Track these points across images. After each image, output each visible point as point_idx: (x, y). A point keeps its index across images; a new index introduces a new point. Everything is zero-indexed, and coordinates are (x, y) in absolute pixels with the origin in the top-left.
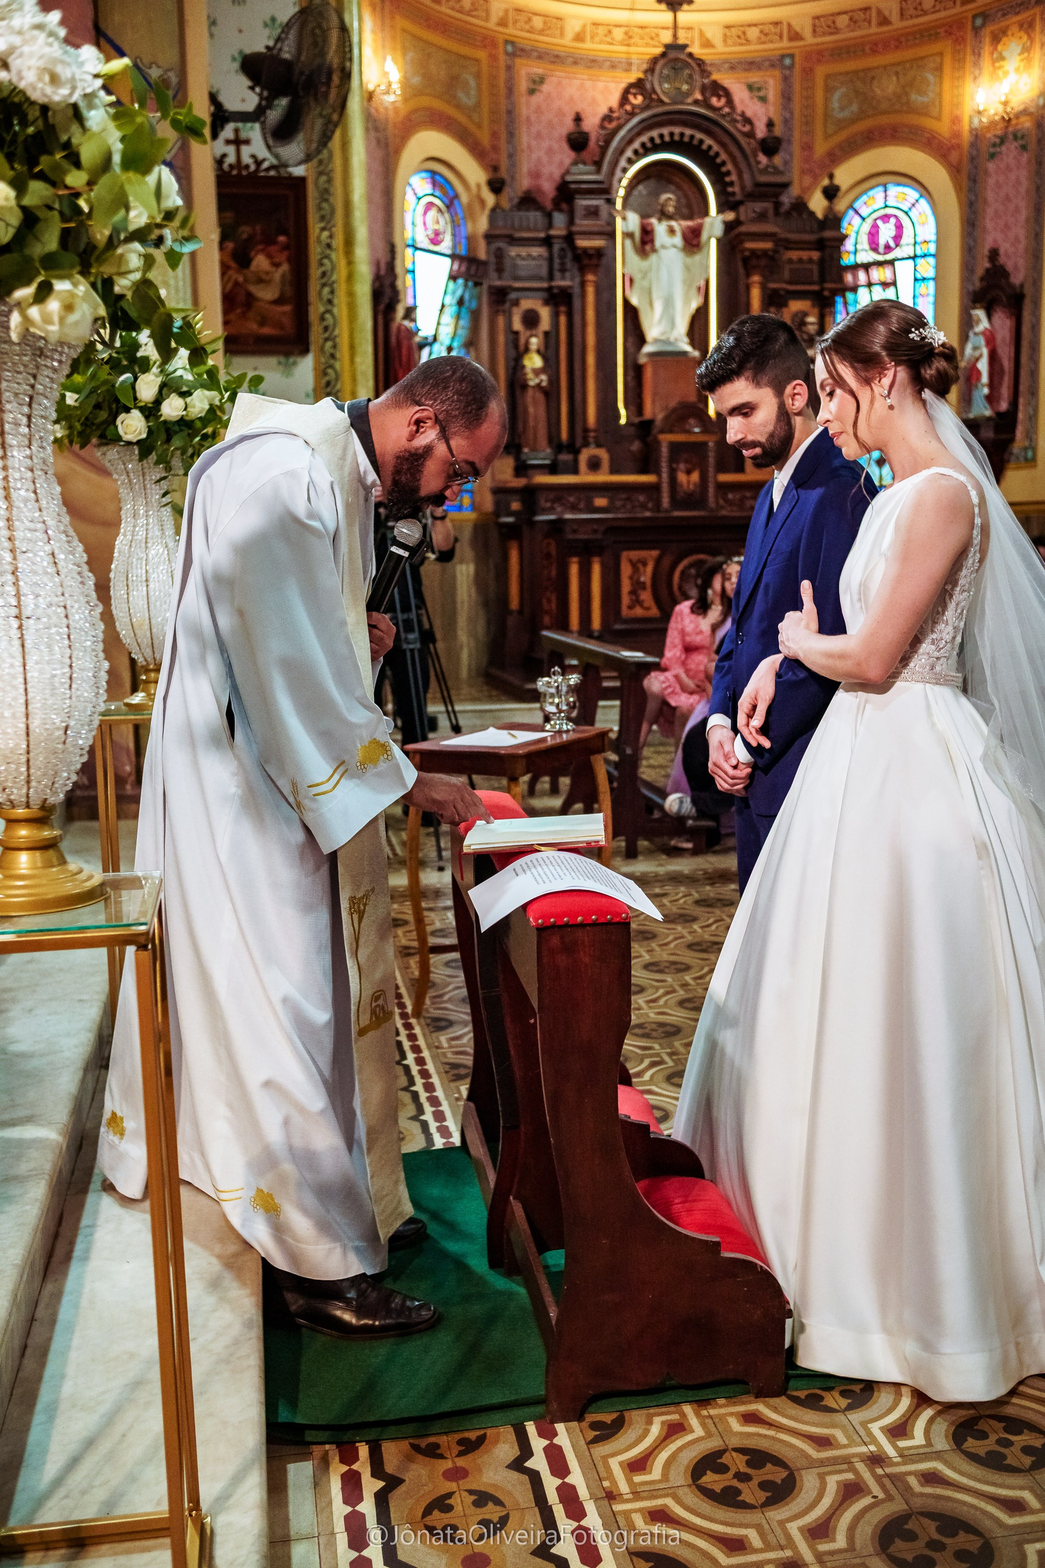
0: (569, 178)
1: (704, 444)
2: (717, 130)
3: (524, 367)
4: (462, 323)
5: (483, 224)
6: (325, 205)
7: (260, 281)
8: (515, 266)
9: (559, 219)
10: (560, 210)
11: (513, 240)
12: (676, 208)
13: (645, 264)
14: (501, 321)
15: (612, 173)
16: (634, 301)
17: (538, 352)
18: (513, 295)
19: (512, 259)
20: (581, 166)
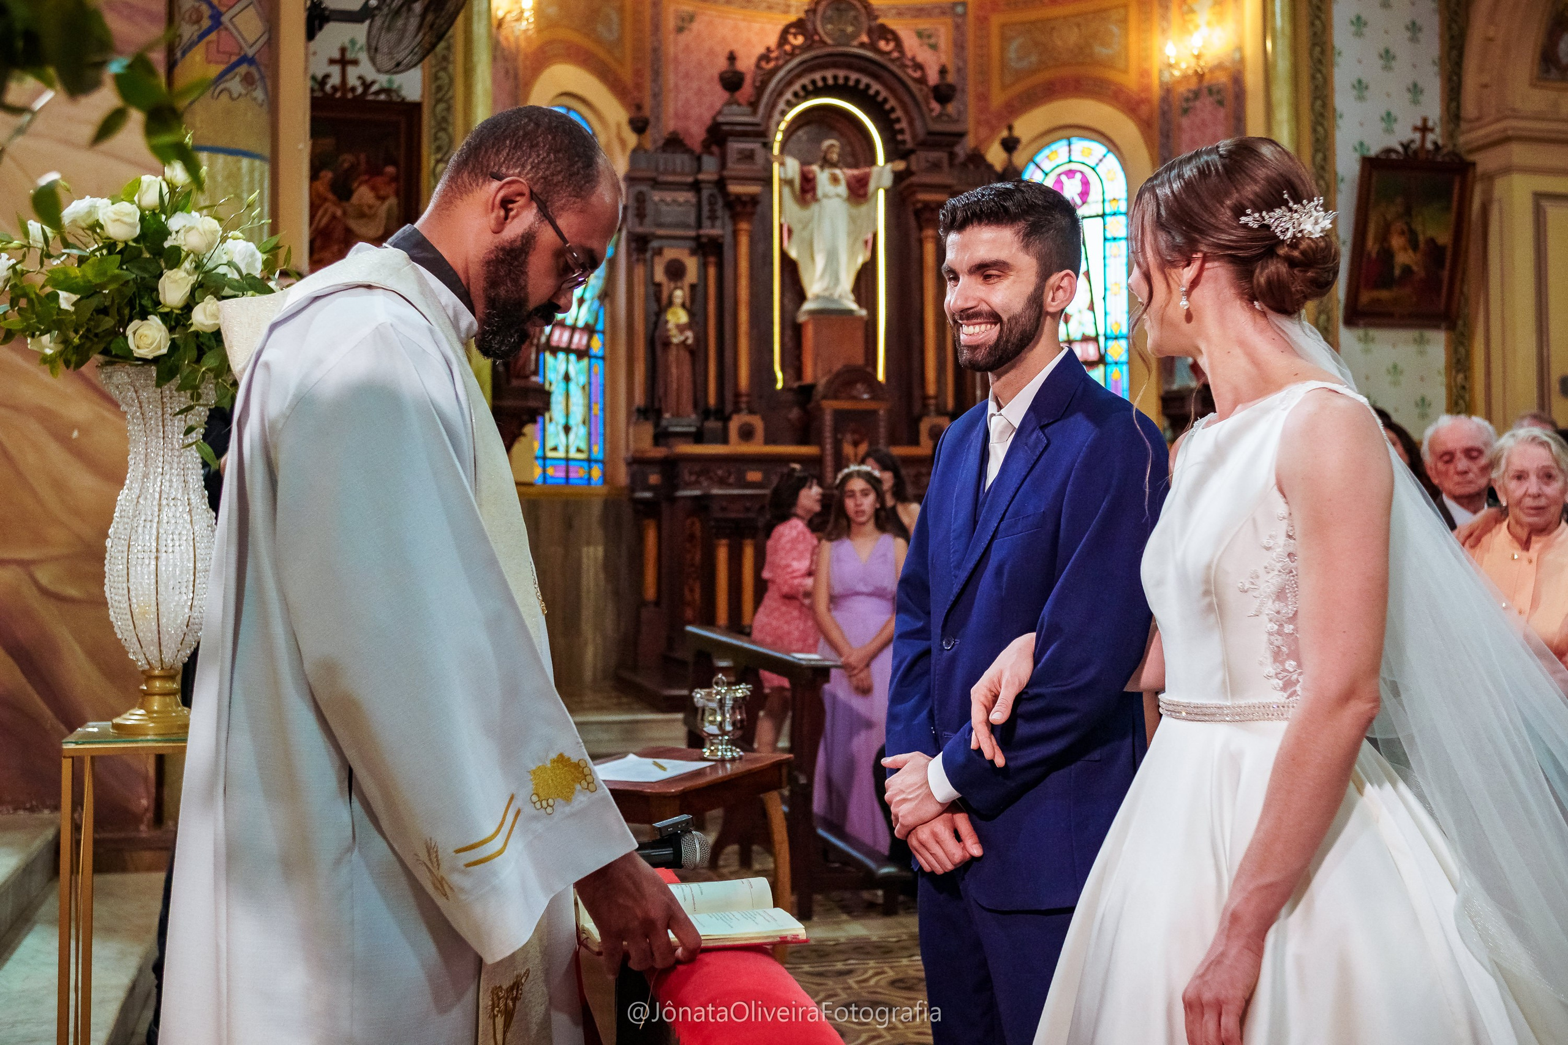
0: (721, 119)
1: (874, 413)
2: (886, 75)
3: (667, 322)
5: (623, 164)
6: (441, 134)
7: (361, 215)
8: (658, 212)
9: (710, 164)
10: (711, 154)
11: (656, 184)
12: (840, 155)
13: (805, 214)
14: (641, 271)
15: (769, 116)
16: (793, 254)
17: (683, 306)
18: (655, 244)
19: (656, 204)
20: (735, 108)
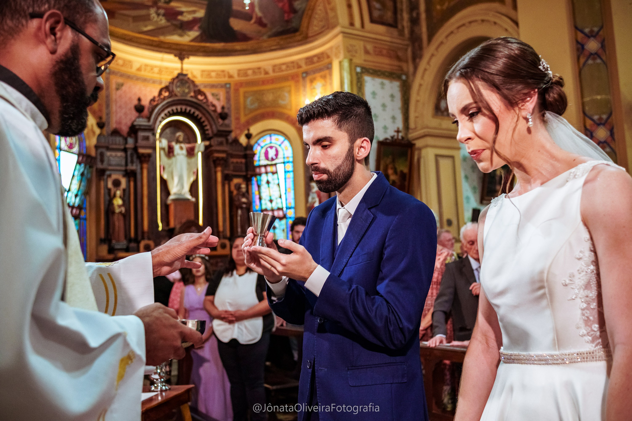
0: (135, 123)
2: (201, 108)
3: (113, 204)
4: (83, 184)
5: (94, 141)
8: (109, 160)
9: (131, 141)
10: (131, 137)
11: (108, 149)
12: (183, 139)
13: (170, 161)
14: (102, 183)
15: (155, 123)
16: (165, 177)
17: (120, 197)
18: (108, 173)
19: (108, 157)
20: (141, 119)
